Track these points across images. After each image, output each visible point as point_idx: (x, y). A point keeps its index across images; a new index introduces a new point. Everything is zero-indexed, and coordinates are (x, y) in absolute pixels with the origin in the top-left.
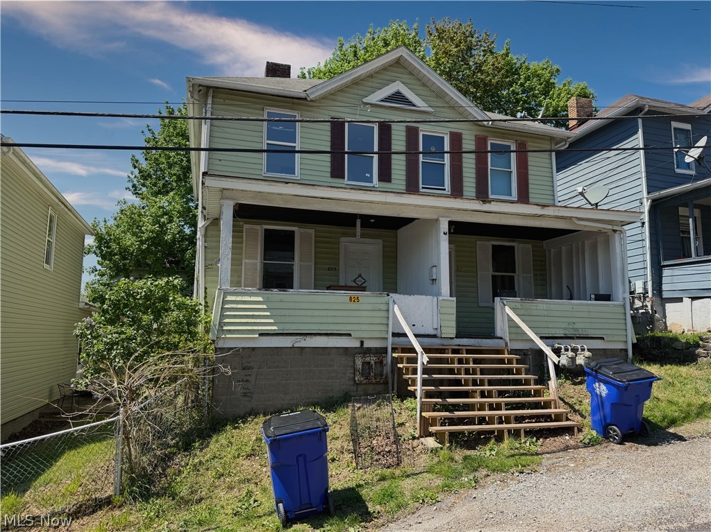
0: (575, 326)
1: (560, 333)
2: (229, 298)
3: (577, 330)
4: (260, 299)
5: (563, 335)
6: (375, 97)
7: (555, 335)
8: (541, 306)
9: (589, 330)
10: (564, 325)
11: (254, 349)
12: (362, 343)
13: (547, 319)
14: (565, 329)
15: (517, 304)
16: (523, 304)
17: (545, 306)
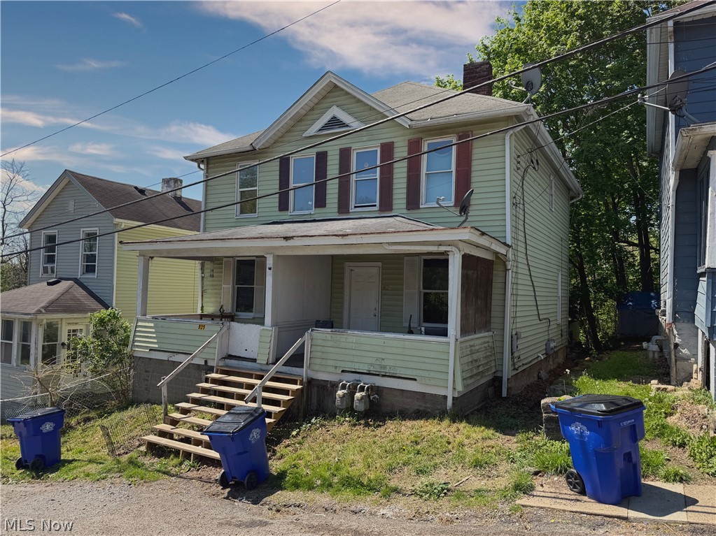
0: (383, 363)
1: (364, 368)
2: (140, 324)
3: (385, 367)
4: (152, 325)
5: (365, 371)
6: (313, 130)
7: (358, 371)
8: (351, 339)
9: (399, 369)
10: (369, 361)
11: (150, 359)
12: (206, 362)
13: (354, 352)
14: (371, 365)
15: (327, 335)
16: (333, 335)
17: (354, 339)
